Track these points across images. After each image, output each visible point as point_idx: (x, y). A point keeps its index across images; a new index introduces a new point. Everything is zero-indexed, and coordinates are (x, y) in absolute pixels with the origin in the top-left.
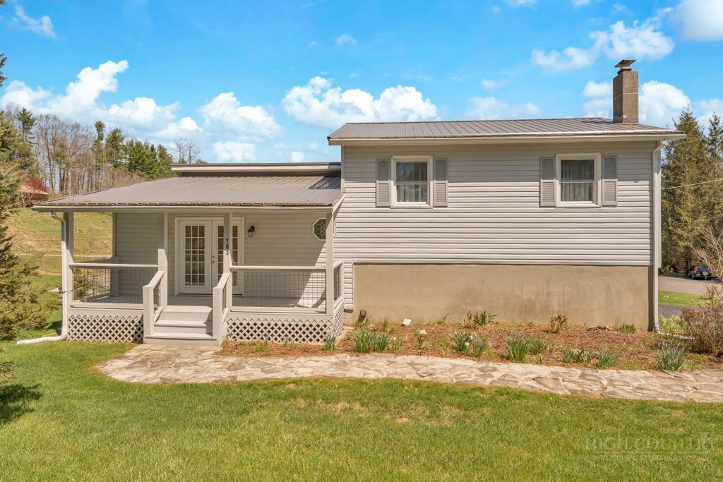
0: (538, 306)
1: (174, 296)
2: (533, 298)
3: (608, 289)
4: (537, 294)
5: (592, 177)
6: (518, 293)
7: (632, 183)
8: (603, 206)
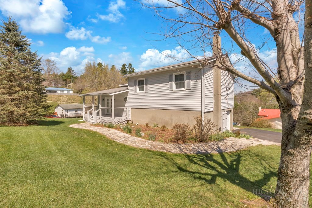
0: (169, 123)
1: (105, 114)
2: (168, 120)
3: (189, 119)
4: (169, 119)
5: (184, 80)
6: (164, 118)
7: (196, 81)
8: (187, 90)
